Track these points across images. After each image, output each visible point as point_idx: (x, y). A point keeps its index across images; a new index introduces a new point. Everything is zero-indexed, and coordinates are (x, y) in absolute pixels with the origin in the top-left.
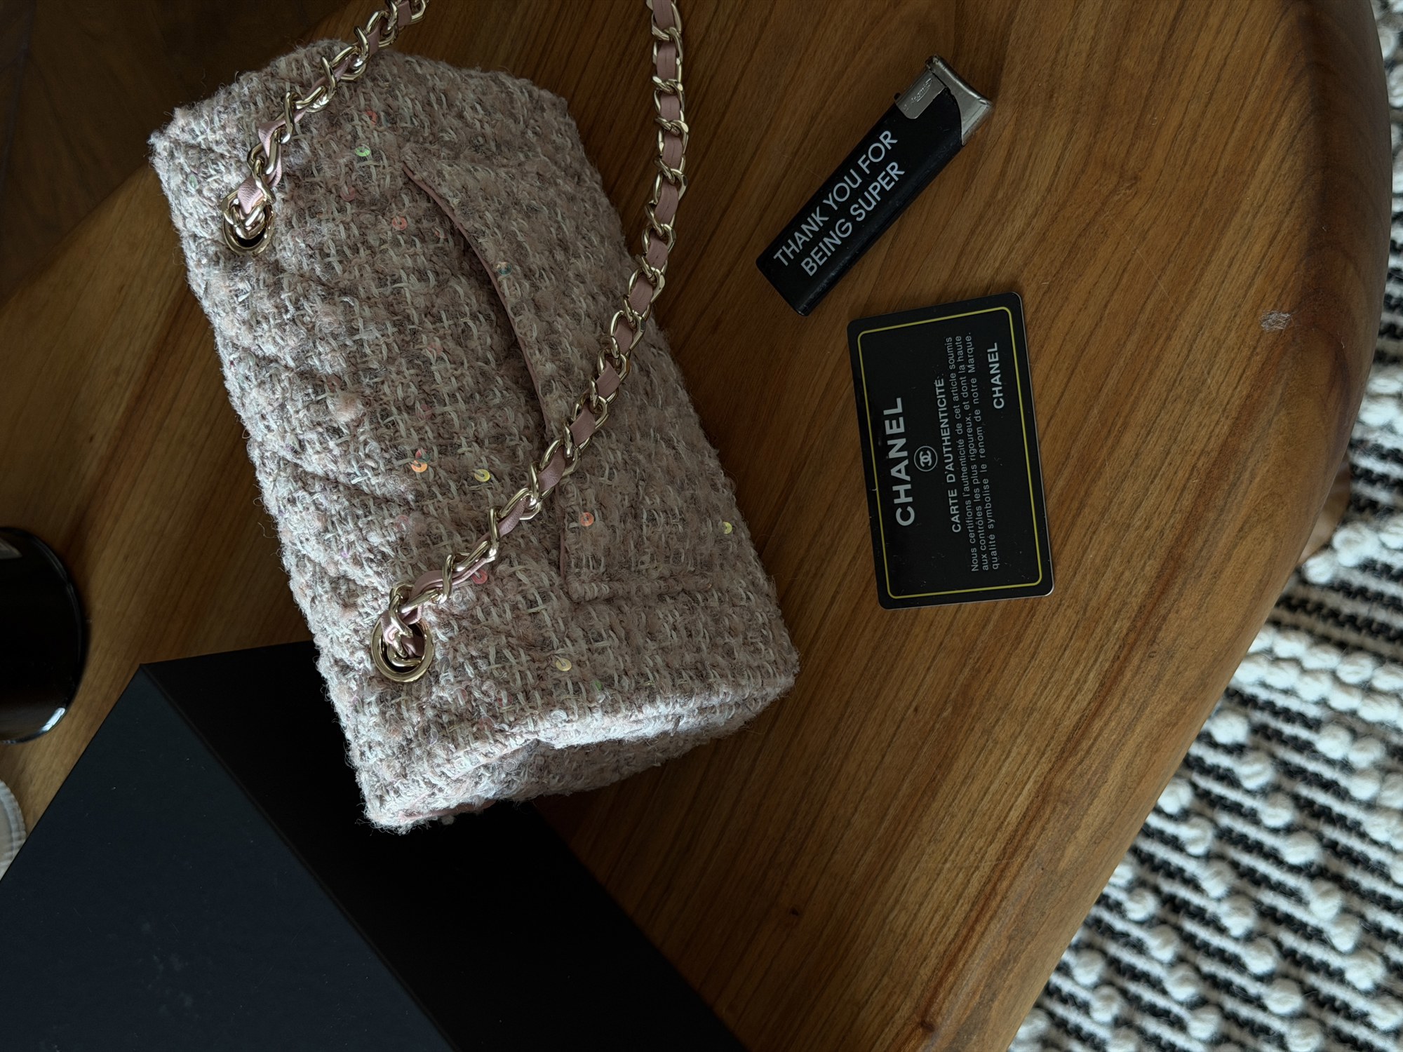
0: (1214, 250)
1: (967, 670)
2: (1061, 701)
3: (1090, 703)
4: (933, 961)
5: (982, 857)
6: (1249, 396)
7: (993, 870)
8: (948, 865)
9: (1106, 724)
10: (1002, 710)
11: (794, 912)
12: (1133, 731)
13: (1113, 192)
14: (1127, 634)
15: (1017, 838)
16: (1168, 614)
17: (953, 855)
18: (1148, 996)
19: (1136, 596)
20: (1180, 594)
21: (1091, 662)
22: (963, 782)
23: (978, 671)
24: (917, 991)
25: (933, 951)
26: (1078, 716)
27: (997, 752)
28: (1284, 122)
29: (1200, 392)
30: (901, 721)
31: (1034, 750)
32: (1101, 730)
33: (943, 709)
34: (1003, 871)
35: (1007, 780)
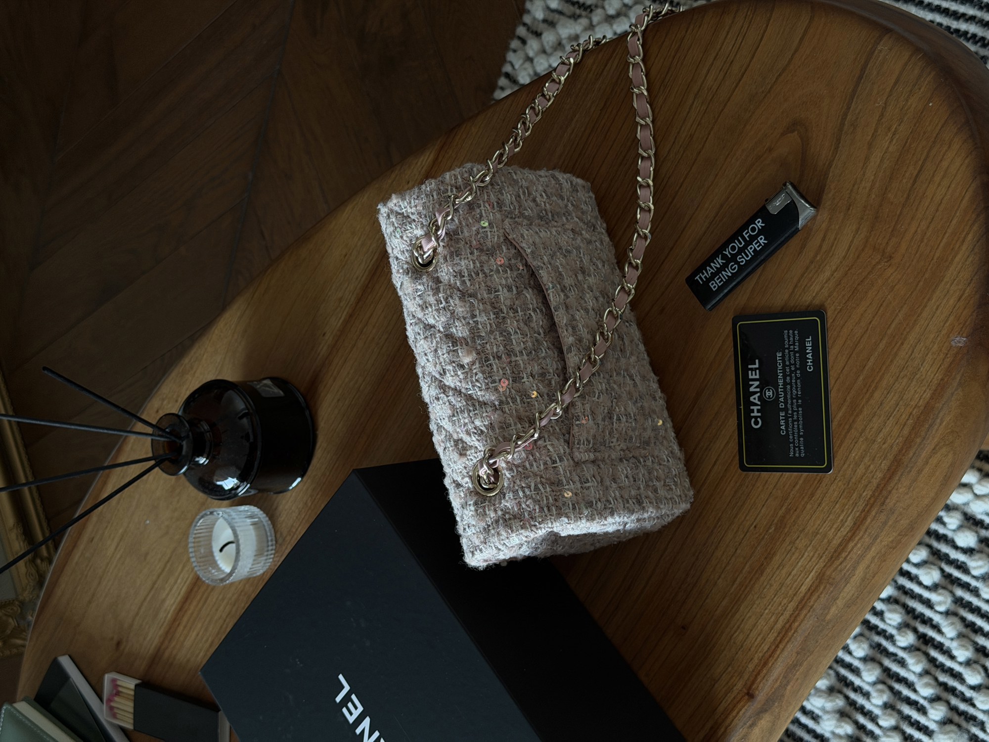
0: (929, 300)
1: (784, 508)
2: (833, 530)
3: (847, 533)
4: (756, 661)
5: (786, 609)
6: (942, 379)
7: (791, 616)
8: (767, 611)
9: (856, 545)
10: (801, 532)
11: (683, 628)
12: (870, 550)
13: (878, 263)
14: (870, 499)
15: (804, 602)
16: (892, 490)
17: (770, 606)
18: (906, 692)
19: (876, 479)
20: (899, 480)
21: (850, 511)
22: (778, 568)
23: (790, 510)
24: (746, 676)
25: (756, 655)
26: (841, 539)
27: (797, 555)
28: (970, 237)
29: (917, 374)
30: (747, 533)
31: (816, 555)
32: (853, 548)
33: (770, 528)
34: (796, 617)
35: (802, 569)
